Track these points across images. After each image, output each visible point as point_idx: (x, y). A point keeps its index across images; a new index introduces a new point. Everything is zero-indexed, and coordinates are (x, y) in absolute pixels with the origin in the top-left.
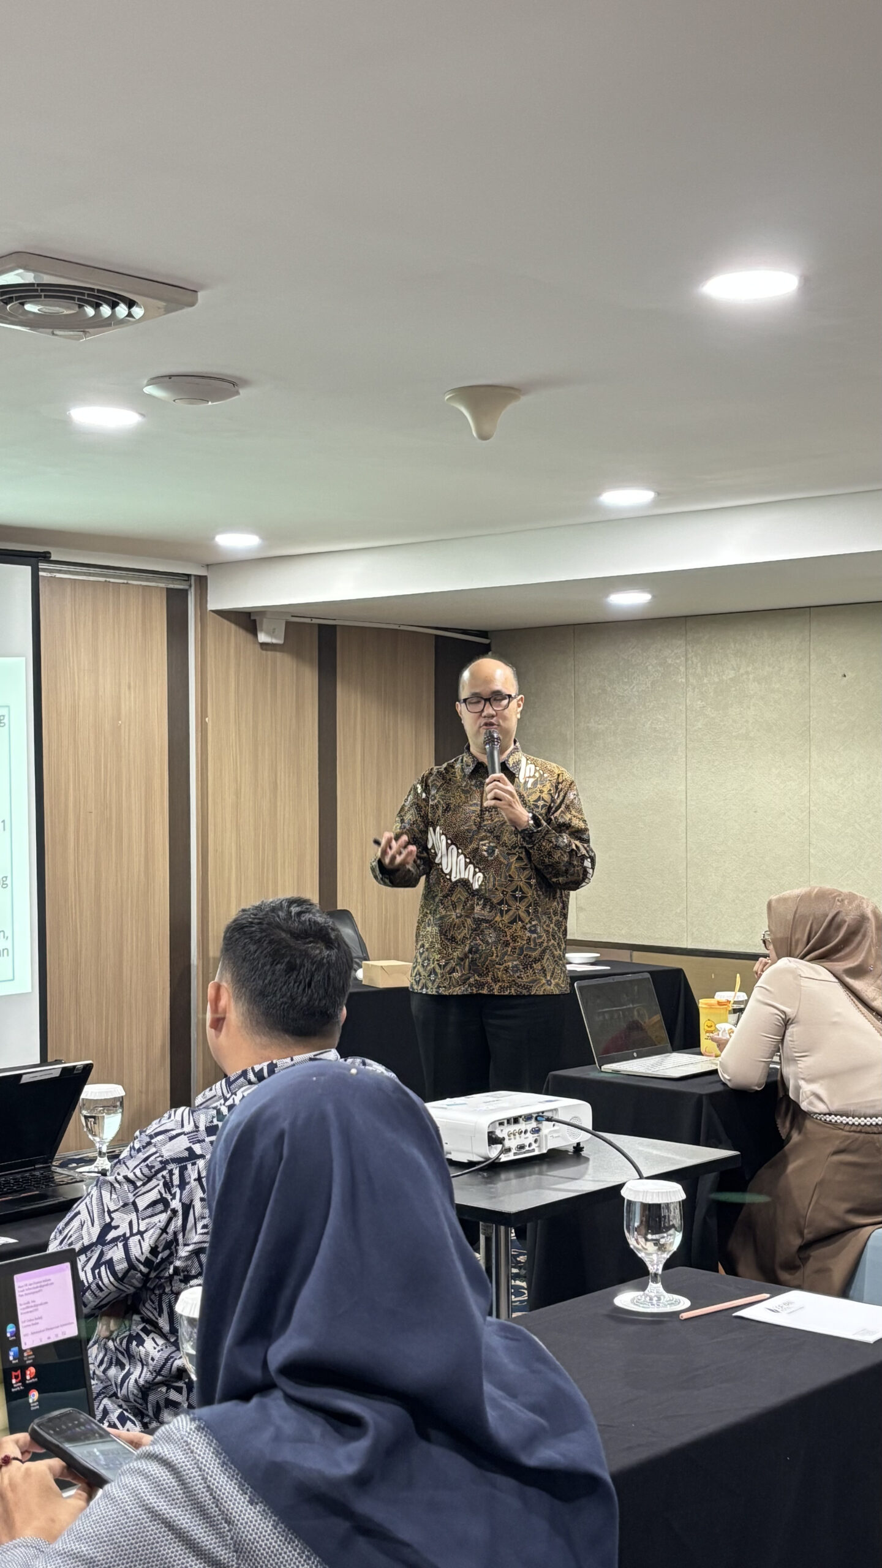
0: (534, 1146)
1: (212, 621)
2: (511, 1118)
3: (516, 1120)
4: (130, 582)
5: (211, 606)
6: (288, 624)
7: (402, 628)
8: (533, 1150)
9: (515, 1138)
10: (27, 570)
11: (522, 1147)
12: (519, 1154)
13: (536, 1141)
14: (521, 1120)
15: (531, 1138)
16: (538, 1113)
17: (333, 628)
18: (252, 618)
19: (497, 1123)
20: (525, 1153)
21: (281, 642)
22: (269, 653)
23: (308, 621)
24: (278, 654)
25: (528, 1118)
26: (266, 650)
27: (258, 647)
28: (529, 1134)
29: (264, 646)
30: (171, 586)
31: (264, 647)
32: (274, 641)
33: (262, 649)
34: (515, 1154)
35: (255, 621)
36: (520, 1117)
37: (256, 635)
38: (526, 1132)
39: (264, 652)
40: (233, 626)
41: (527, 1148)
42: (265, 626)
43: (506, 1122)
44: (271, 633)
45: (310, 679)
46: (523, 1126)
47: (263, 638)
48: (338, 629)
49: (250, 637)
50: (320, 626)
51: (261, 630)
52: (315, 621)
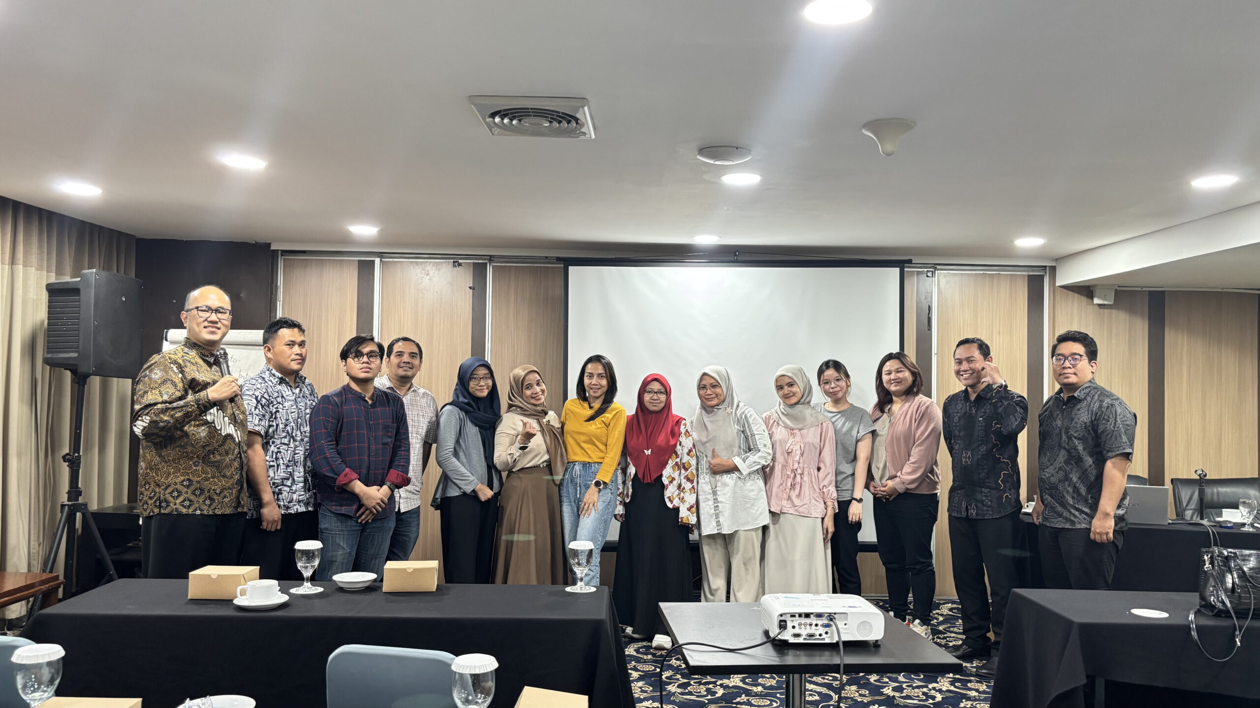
0: (824, 636)
1: (1059, 292)
2: (802, 613)
3: (807, 615)
4: (1000, 273)
5: (1058, 284)
6: (1116, 291)
7: (1225, 290)
8: (824, 639)
9: (805, 629)
10: (897, 271)
11: (811, 636)
12: (809, 640)
13: (826, 633)
14: (812, 616)
15: (822, 630)
16: (830, 613)
17: (1164, 292)
18: (1091, 289)
19: (789, 615)
20: (815, 640)
21: (1111, 303)
22: (1106, 311)
23: (1139, 289)
24: (1114, 312)
25: (819, 615)
26: (1103, 308)
27: (1097, 307)
28: (819, 627)
29: (1099, 305)
30: (1032, 273)
31: (1102, 307)
32: (1106, 303)
33: (1100, 308)
34: (805, 639)
35: (1092, 291)
36: (812, 613)
37: (1092, 299)
38: (816, 625)
39: (1102, 310)
40: (1076, 295)
41: (818, 637)
42: (1097, 294)
43: (797, 615)
44: (1104, 299)
45: (1141, 327)
46: (813, 620)
47: (1096, 301)
48: (1166, 294)
49: (1089, 300)
50: (1150, 292)
51: (1095, 297)
52: (1144, 289)
